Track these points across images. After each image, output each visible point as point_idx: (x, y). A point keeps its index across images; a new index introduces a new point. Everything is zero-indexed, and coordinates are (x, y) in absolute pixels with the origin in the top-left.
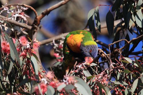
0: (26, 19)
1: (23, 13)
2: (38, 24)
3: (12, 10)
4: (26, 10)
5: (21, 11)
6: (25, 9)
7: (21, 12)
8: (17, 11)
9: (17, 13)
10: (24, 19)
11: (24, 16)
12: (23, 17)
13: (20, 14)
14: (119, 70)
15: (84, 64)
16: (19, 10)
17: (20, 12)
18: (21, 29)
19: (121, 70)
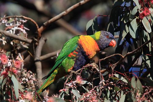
0: (26, 32)
1: (23, 25)
2: (39, 36)
3: (11, 23)
4: (25, 23)
5: (20, 23)
6: (24, 21)
7: (21, 25)
8: (16, 23)
9: (16, 26)
10: (23, 32)
11: (24, 29)
12: (22, 30)
13: (19, 27)
14: (109, 88)
15: (74, 82)
16: (18, 22)
17: (19, 25)
18: (21, 42)
19: (111, 88)
